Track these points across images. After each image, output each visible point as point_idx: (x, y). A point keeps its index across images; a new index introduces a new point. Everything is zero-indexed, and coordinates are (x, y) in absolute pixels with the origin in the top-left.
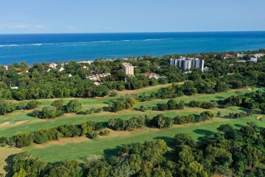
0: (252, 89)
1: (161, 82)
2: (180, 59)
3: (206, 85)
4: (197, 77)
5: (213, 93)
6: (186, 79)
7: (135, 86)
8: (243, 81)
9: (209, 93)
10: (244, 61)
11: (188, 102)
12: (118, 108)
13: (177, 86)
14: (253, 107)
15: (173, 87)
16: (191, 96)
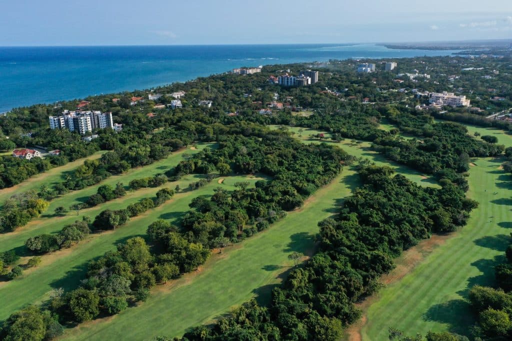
0: (196, 147)
1: (56, 162)
2: (69, 116)
3: (137, 153)
4: (114, 144)
5: (150, 164)
6: (96, 149)
7: (13, 179)
8: (181, 139)
9: (146, 164)
10: (163, 106)
11: (126, 184)
12: (20, 222)
14: (209, 170)
15: (89, 167)
16: (121, 174)
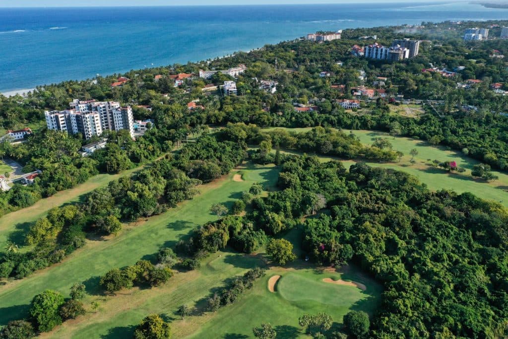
0: (242, 175)
1: (17, 201)
2: (72, 112)
5: (162, 212)
6: (90, 172)
8: (220, 159)
10: (214, 88)
13: (62, 216)
14: (254, 247)
